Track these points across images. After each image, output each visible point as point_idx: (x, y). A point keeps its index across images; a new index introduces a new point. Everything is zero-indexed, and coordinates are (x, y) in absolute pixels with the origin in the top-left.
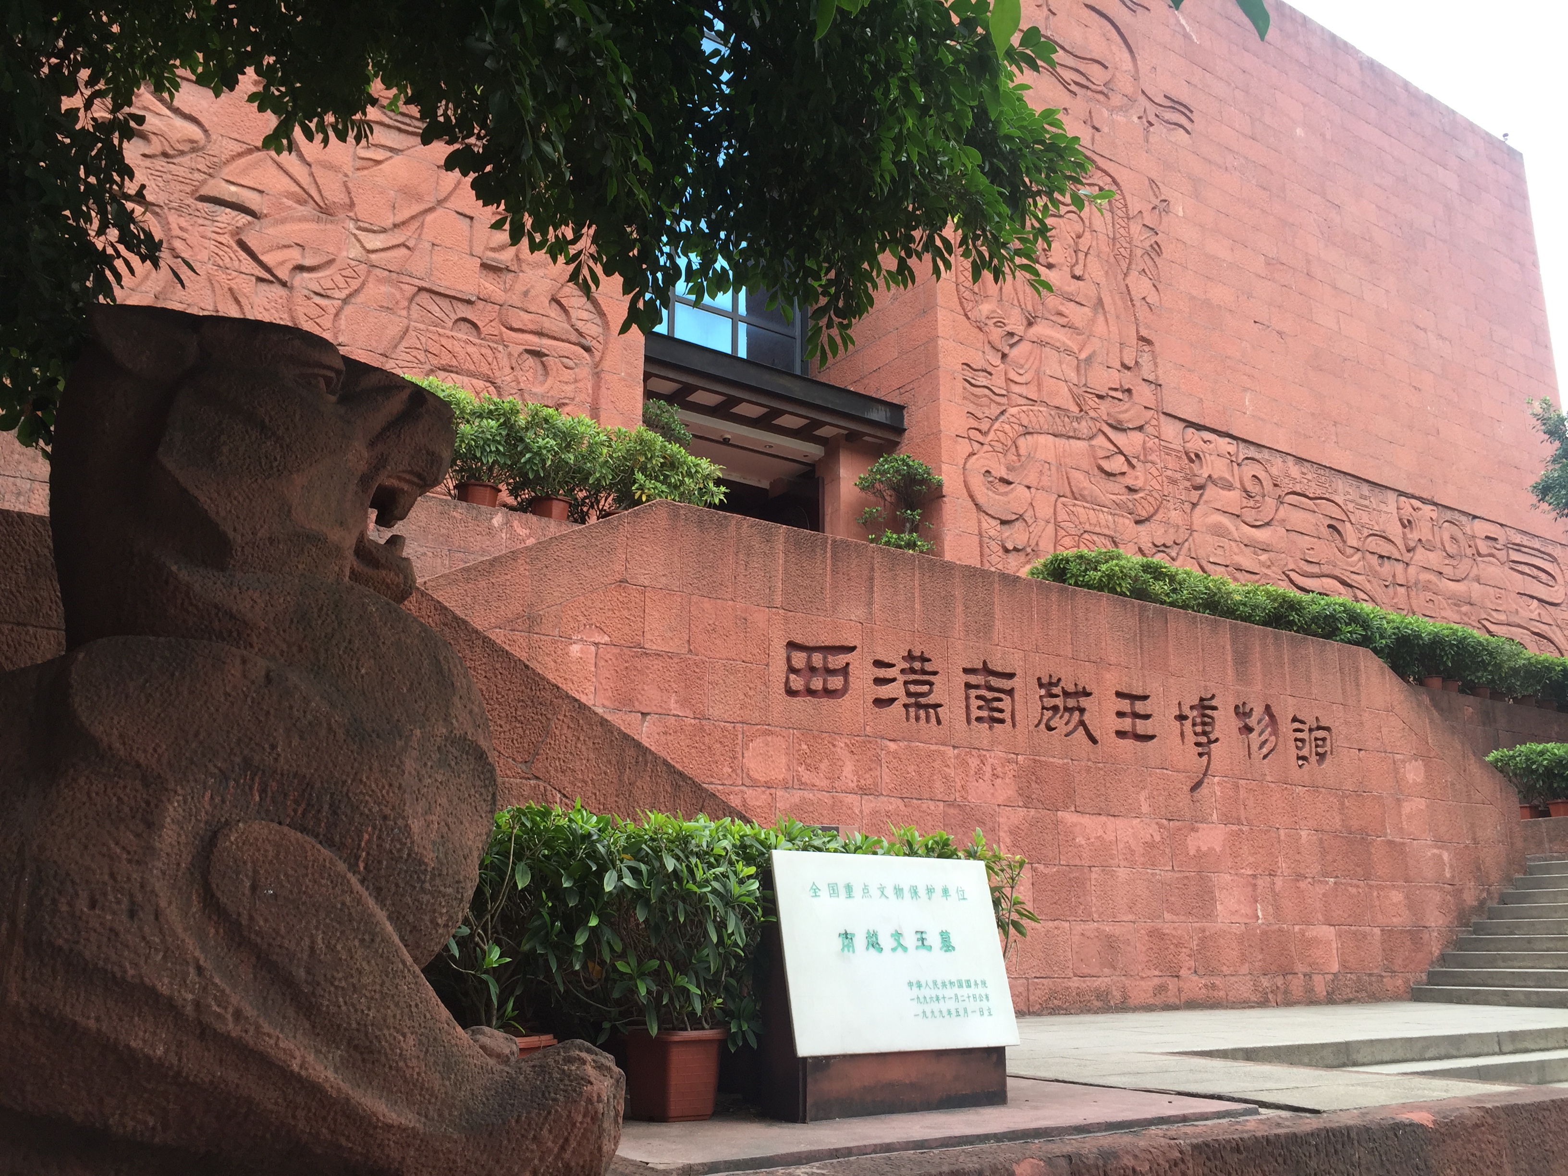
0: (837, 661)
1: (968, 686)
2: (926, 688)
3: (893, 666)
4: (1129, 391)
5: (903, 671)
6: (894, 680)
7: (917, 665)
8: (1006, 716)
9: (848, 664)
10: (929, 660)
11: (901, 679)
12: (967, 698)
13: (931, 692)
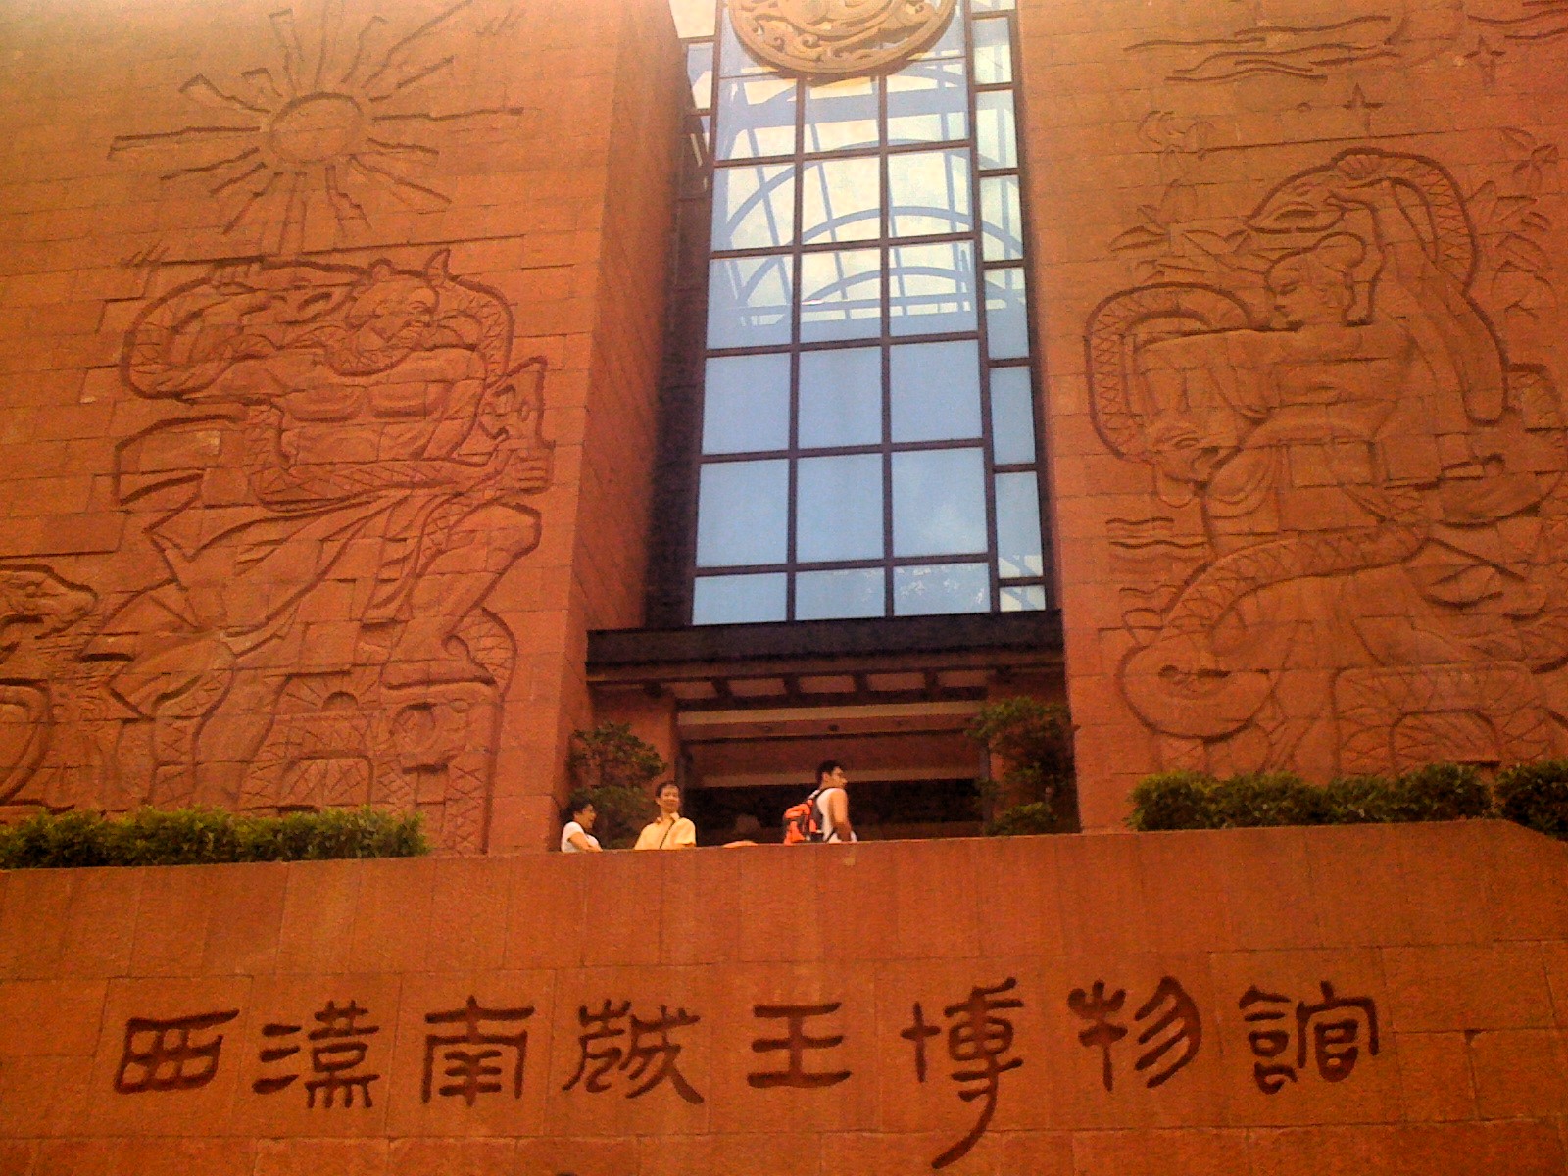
0: (203, 1037)
1: (433, 1041)
2: (352, 1055)
3: (297, 1029)
4: (1496, 458)
5: (313, 1036)
6: (296, 1050)
7: (341, 1023)
8: (506, 1079)
9: (221, 1038)
10: (364, 1012)
11: (308, 1046)
12: (429, 1059)
13: (361, 1058)
